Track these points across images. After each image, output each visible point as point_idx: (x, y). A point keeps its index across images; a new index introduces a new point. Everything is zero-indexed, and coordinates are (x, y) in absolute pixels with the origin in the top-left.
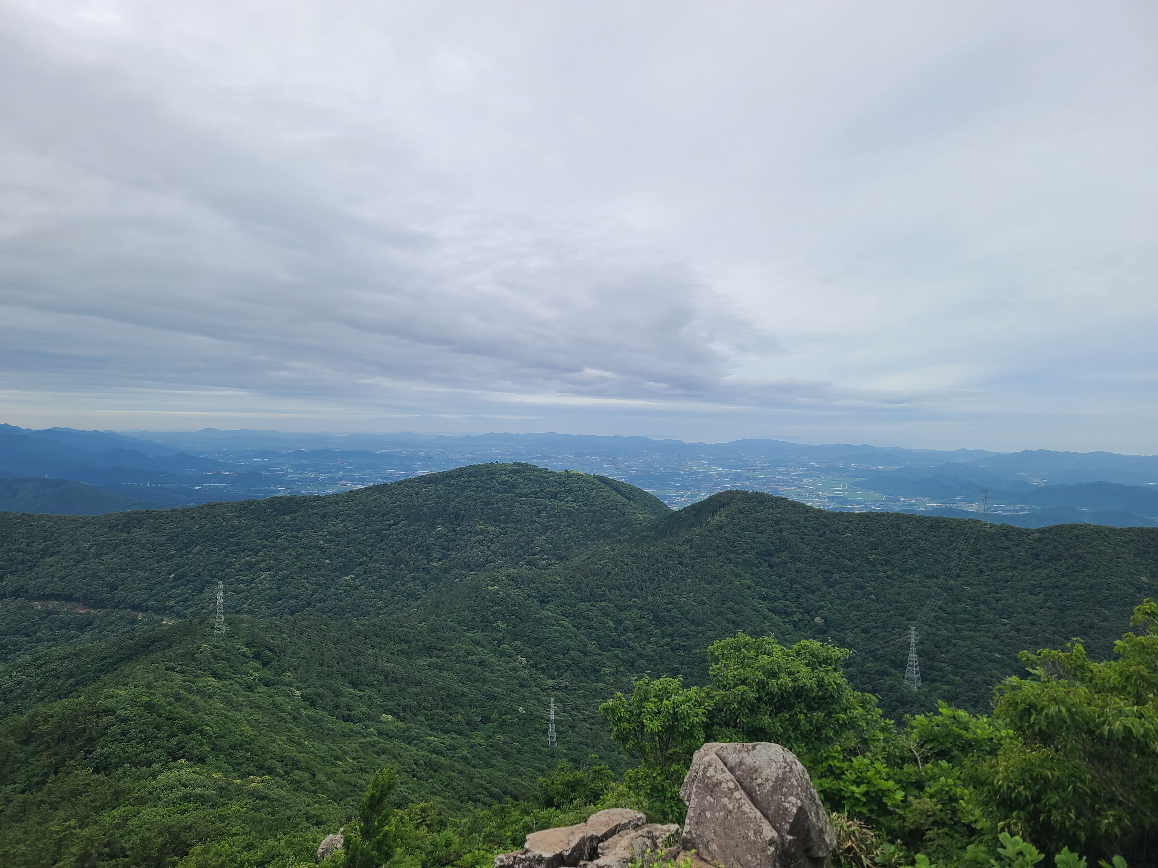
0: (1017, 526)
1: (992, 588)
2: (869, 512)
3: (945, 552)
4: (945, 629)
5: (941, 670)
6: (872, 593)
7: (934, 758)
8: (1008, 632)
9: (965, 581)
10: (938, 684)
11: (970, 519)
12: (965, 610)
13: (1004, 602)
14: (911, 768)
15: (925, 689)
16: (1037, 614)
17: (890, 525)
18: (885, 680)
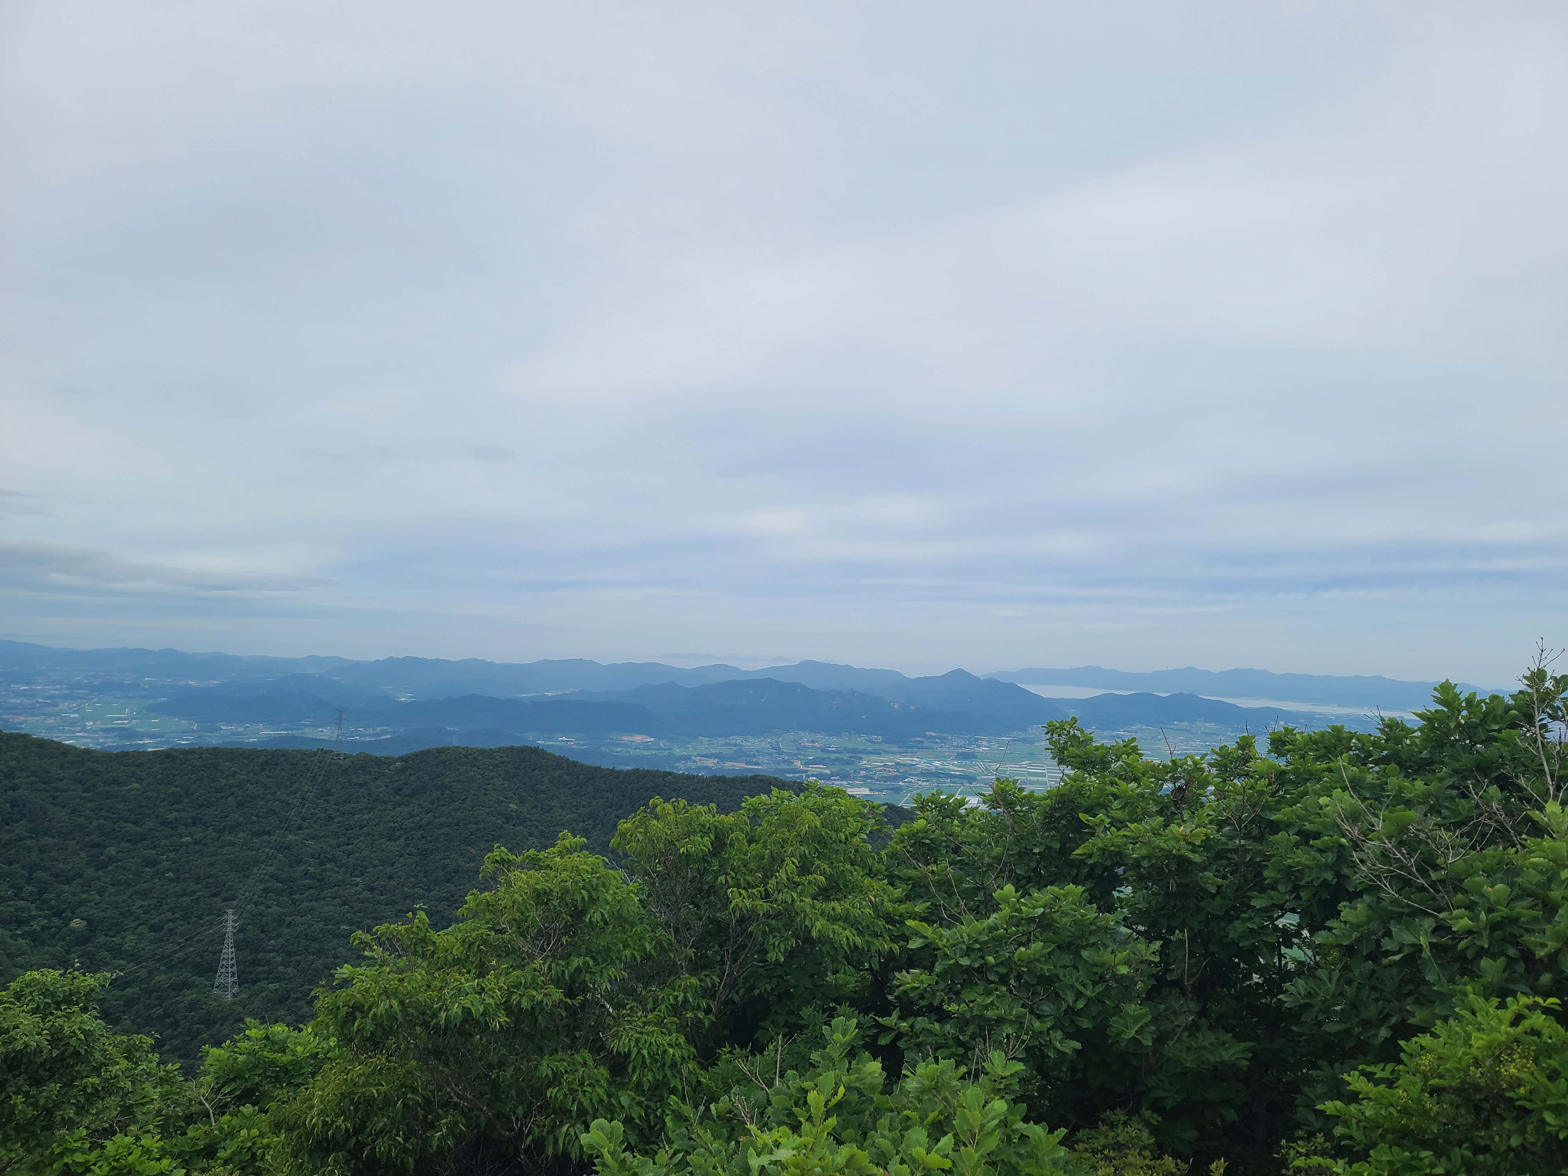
0: (377, 754)
1: (343, 839)
2: (172, 749)
3: (284, 797)
4: (276, 905)
5: (268, 963)
6: (169, 870)
7: (234, 1104)
8: (360, 893)
9: (308, 835)
10: (262, 984)
11: (318, 750)
12: (306, 874)
13: (357, 855)
14: (199, 1128)
15: (243, 995)
16: (397, 865)
17: (204, 766)
18: (184, 996)
